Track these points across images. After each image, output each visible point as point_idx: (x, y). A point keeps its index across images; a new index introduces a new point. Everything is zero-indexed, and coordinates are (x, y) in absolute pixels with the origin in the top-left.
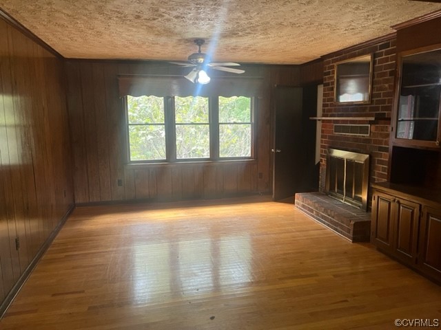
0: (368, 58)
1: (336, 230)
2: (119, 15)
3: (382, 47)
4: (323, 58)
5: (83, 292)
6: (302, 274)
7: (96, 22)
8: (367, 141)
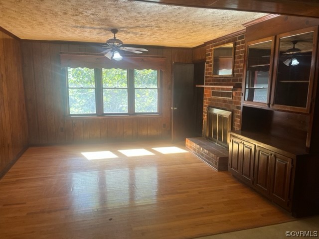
0: (231, 45)
1: (209, 163)
2: (51, 12)
3: (240, 38)
4: (206, 44)
5: (25, 203)
6: (179, 191)
7: (37, 16)
8: (231, 102)
